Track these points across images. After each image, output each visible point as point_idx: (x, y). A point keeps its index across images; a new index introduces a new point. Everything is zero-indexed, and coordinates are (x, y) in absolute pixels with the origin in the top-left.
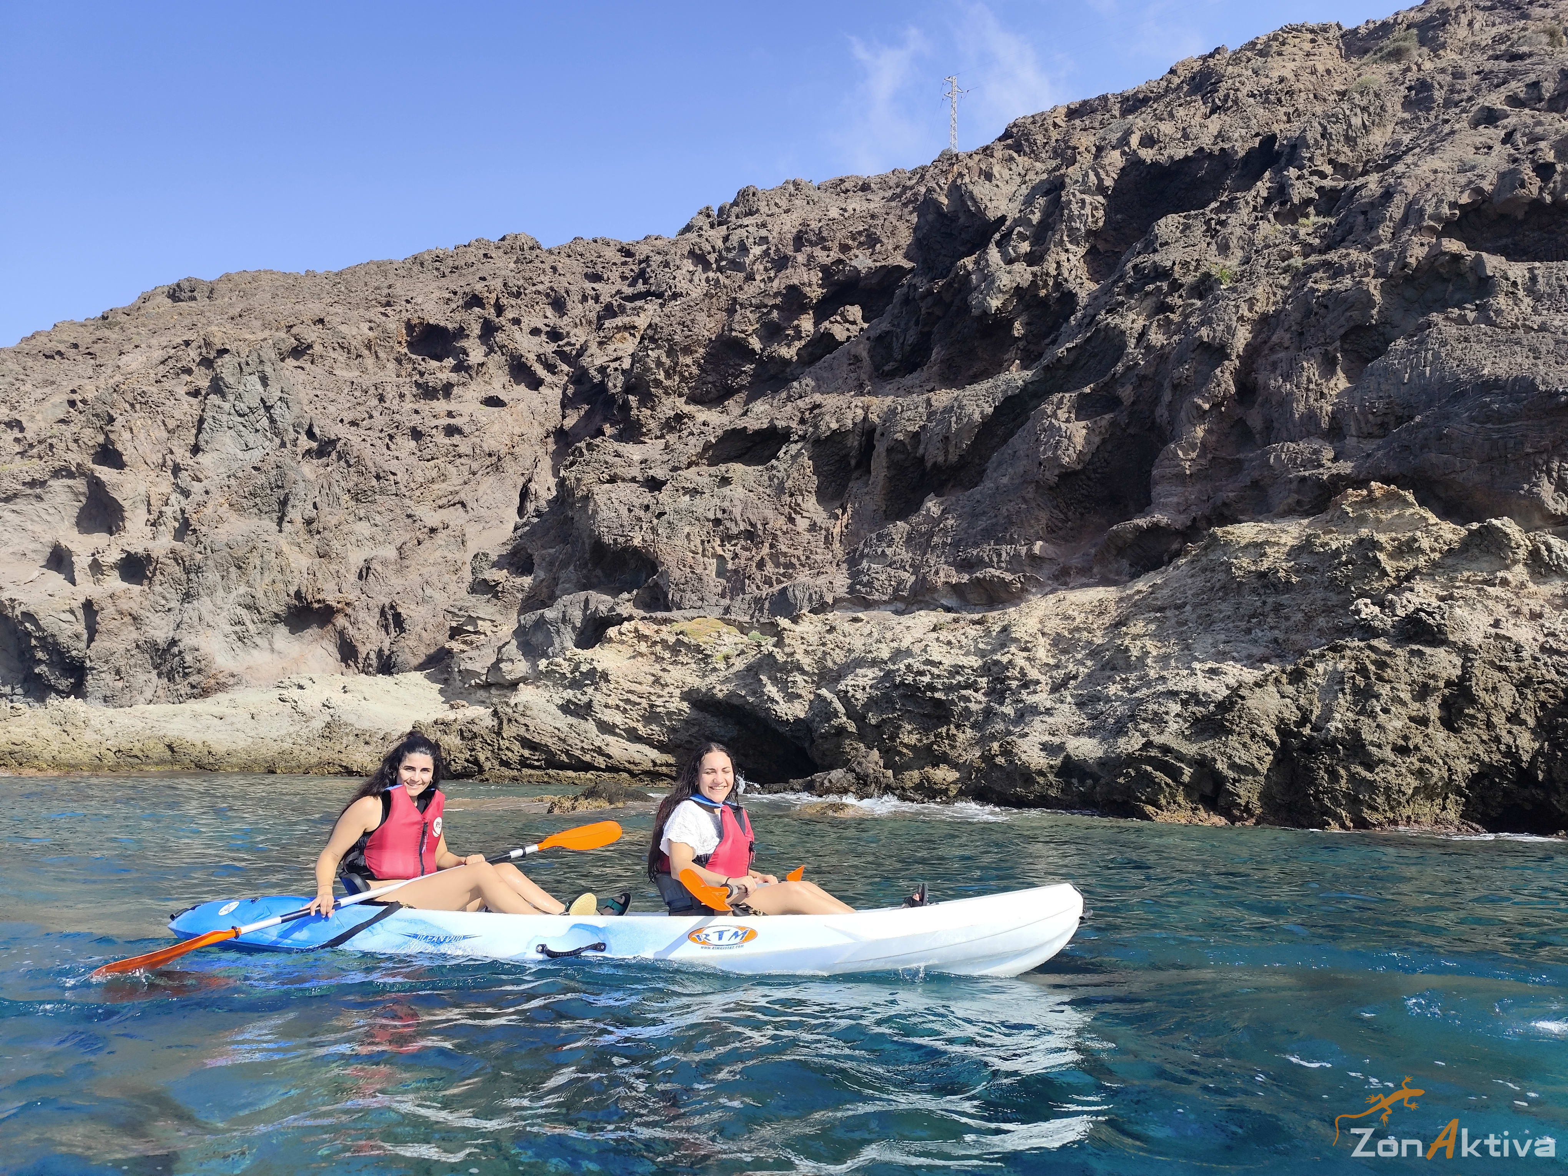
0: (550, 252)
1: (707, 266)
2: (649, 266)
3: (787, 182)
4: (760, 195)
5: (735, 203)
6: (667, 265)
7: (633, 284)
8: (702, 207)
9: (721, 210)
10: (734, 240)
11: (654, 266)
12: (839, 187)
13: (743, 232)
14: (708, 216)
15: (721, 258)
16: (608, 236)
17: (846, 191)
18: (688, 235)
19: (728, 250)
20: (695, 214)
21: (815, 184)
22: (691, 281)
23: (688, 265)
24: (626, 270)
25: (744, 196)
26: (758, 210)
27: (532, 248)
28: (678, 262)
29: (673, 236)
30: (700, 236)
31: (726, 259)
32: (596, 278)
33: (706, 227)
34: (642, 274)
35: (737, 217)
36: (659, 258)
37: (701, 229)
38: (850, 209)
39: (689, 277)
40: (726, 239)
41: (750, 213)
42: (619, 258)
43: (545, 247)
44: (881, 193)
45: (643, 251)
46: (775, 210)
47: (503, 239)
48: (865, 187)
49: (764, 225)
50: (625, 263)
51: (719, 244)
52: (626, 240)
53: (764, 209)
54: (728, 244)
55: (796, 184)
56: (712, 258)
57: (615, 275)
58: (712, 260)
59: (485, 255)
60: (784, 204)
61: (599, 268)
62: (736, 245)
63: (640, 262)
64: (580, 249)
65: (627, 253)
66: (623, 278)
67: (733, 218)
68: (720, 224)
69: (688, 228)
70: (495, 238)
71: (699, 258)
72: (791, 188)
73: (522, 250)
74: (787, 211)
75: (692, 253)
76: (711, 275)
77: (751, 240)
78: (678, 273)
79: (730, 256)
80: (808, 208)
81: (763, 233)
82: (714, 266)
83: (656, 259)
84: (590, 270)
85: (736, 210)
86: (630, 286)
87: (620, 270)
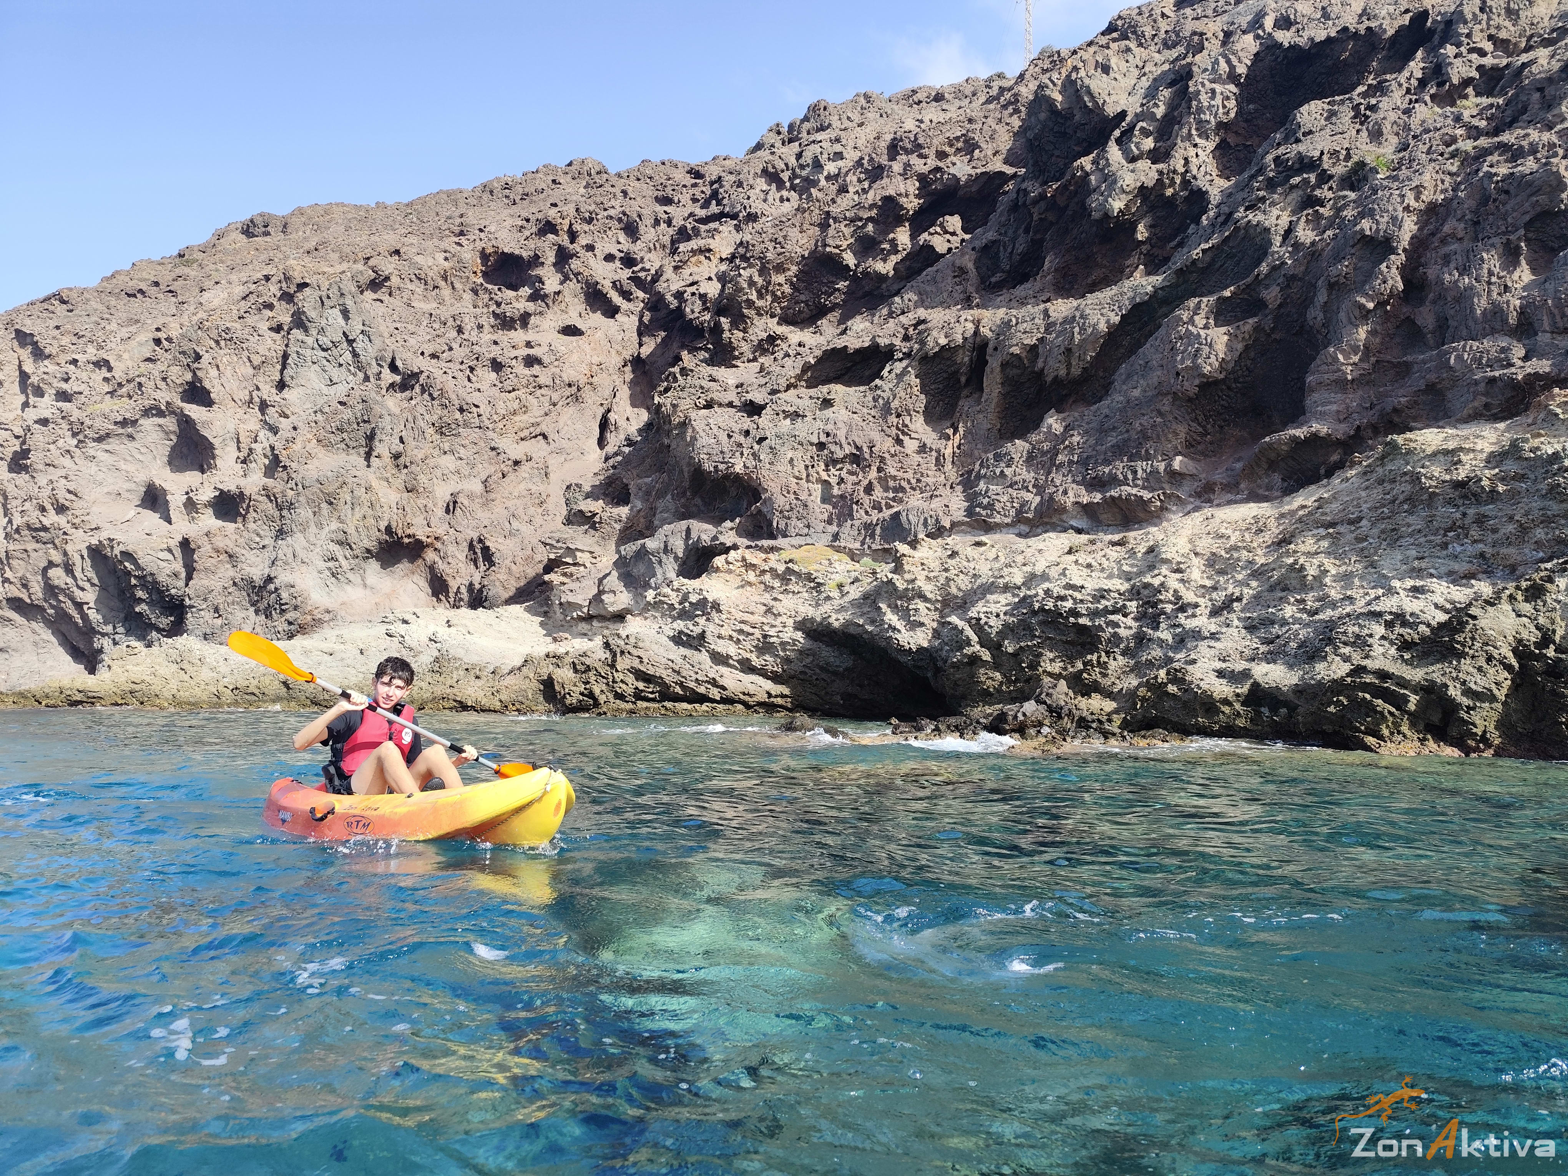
0: (619, 176)
1: (780, 185)
2: (721, 186)
3: (857, 95)
4: (831, 109)
5: (806, 119)
6: (740, 184)
7: (706, 205)
8: (772, 123)
9: (791, 127)
10: (808, 156)
11: (727, 186)
12: (912, 98)
13: (816, 148)
14: (779, 133)
15: (794, 176)
16: (676, 158)
17: (920, 102)
18: (759, 153)
19: (802, 167)
20: (765, 132)
21: (887, 96)
22: (765, 201)
23: (762, 184)
24: (697, 191)
25: (815, 110)
26: (830, 125)
27: (599, 173)
28: (751, 182)
29: (741, 156)
30: (773, 153)
31: (800, 177)
32: (666, 201)
33: (778, 144)
34: (715, 195)
35: (809, 133)
36: (732, 178)
37: (773, 146)
38: (926, 120)
39: (762, 196)
40: (799, 156)
41: (822, 129)
42: (689, 180)
43: (612, 171)
44: (957, 103)
45: (713, 172)
46: (847, 124)
47: (570, 164)
48: (939, 98)
49: (838, 140)
50: (695, 185)
51: (792, 161)
52: (694, 161)
53: (836, 123)
54: (802, 161)
55: (867, 97)
56: (785, 176)
57: (685, 198)
58: (786, 179)
59: (554, 181)
60: (856, 117)
61: (669, 190)
62: (810, 161)
63: (712, 183)
64: (649, 172)
65: (697, 174)
66: (694, 200)
67: (804, 134)
68: (791, 141)
69: (759, 147)
70: (562, 164)
71: (772, 176)
72: (862, 101)
73: (590, 175)
74: (861, 125)
75: (765, 171)
76: (785, 193)
77: (825, 156)
78: (751, 193)
79: (804, 173)
80: (882, 121)
81: (838, 148)
82: (788, 184)
83: (728, 179)
84: (660, 193)
85: (806, 126)
86: (702, 207)
87: (691, 192)
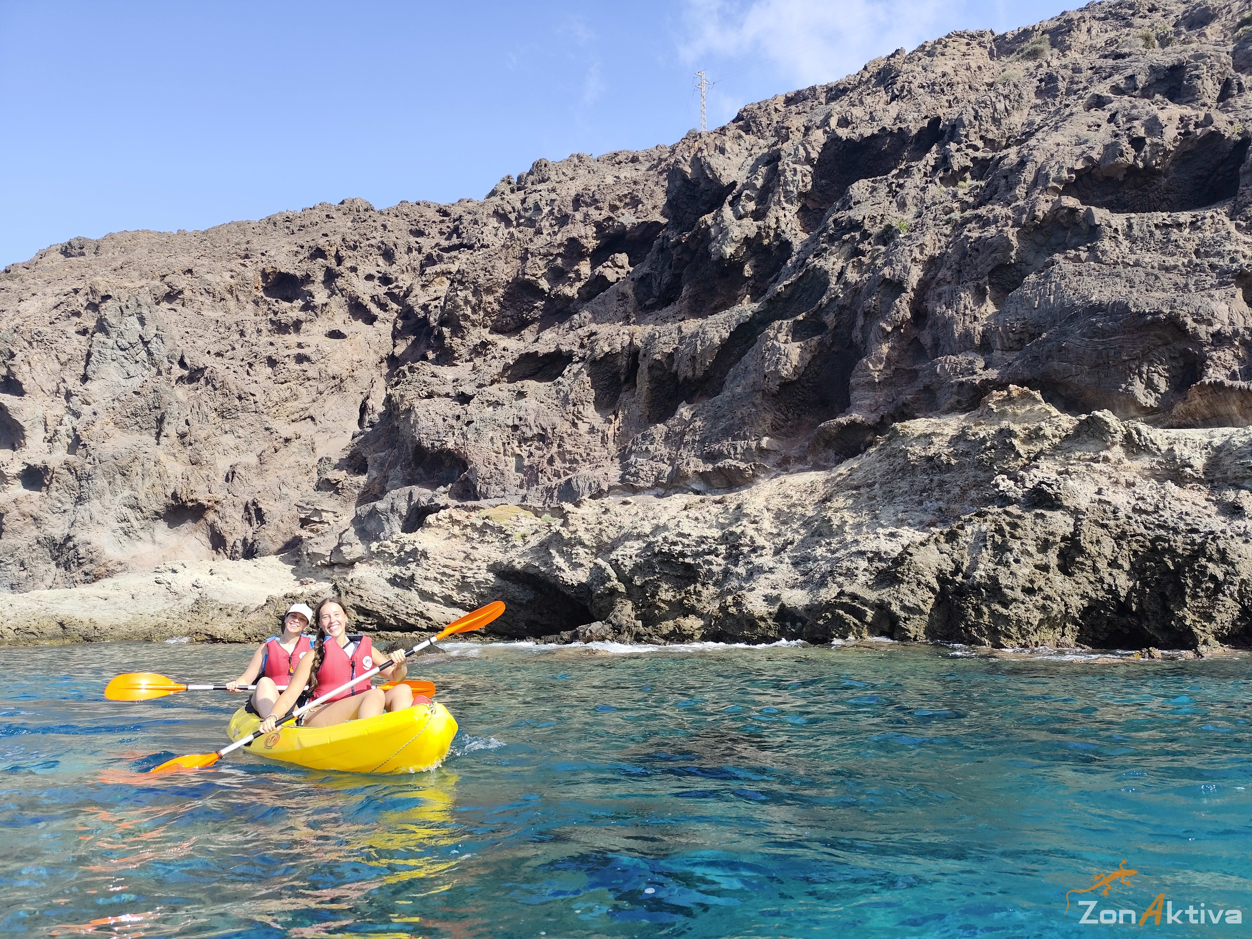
0: (381, 213)
1: (508, 223)
2: (462, 223)
3: (572, 156)
4: (550, 166)
5: (531, 173)
6: (476, 222)
7: (449, 238)
8: (504, 175)
9: (520, 179)
10: (530, 202)
11: (466, 223)
12: (614, 159)
13: (536, 196)
14: (509, 183)
15: (519, 217)
16: (429, 200)
17: (620, 163)
18: (493, 198)
19: (526, 210)
20: (499, 182)
21: (595, 157)
22: (496, 235)
23: (493, 222)
24: (444, 227)
25: (538, 166)
26: (549, 178)
27: (366, 210)
28: (485, 220)
29: (482, 198)
30: (503, 199)
31: (524, 217)
32: (419, 233)
33: (508, 192)
34: (456, 230)
35: (533, 184)
36: (470, 217)
37: (503, 193)
38: (622, 177)
39: (494, 232)
40: (523, 201)
41: (543, 181)
42: (438, 218)
43: (377, 208)
44: (645, 164)
45: (456, 212)
46: (563, 178)
47: (342, 203)
48: (634, 160)
49: (554, 190)
50: (442, 222)
51: (518, 205)
52: (443, 202)
53: (554, 177)
54: (525, 205)
55: (579, 158)
56: (512, 217)
57: (434, 231)
58: (513, 219)
59: (328, 216)
60: (570, 173)
61: (421, 226)
62: (532, 206)
63: (455, 221)
64: (405, 210)
65: (445, 214)
66: (442, 233)
67: (529, 185)
68: (519, 189)
69: (493, 193)
70: (336, 202)
71: (502, 217)
72: (576, 161)
73: (358, 211)
74: (572, 179)
75: (496, 213)
76: (512, 229)
77: (544, 202)
78: (485, 229)
79: (527, 215)
80: (590, 176)
81: (553, 196)
82: (515, 223)
83: (468, 218)
84: (414, 228)
85: (531, 178)
86: (446, 239)
87: (439, 227)
